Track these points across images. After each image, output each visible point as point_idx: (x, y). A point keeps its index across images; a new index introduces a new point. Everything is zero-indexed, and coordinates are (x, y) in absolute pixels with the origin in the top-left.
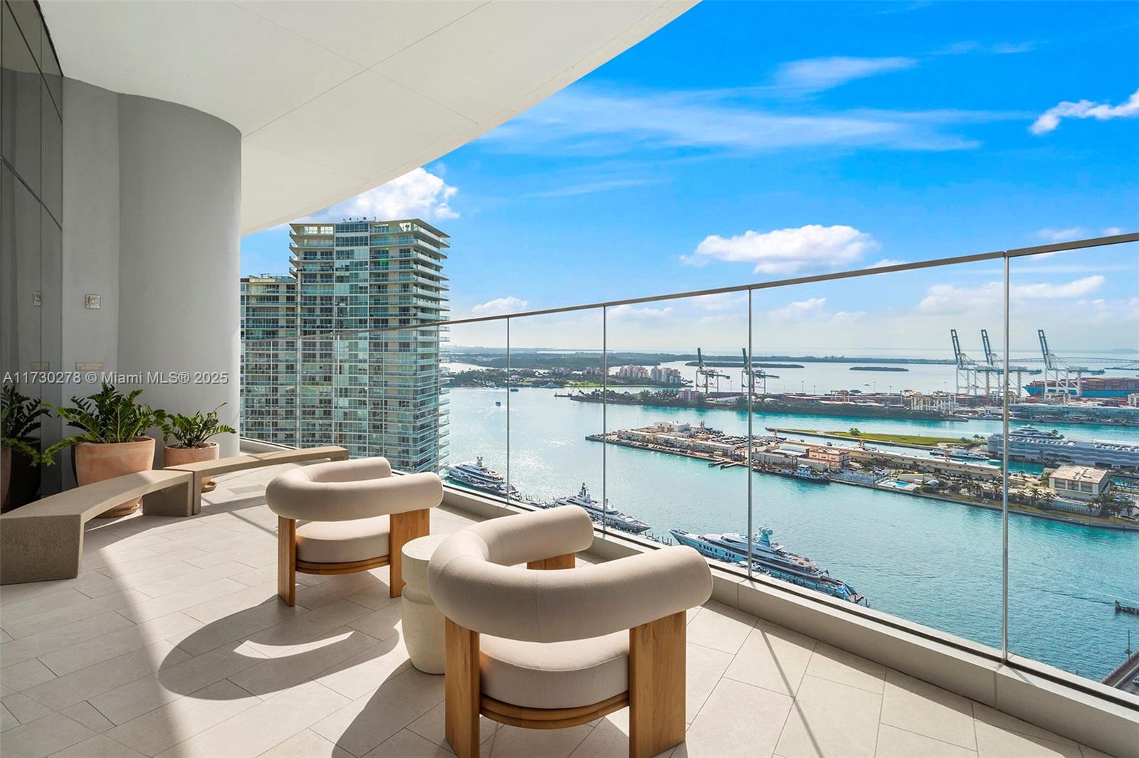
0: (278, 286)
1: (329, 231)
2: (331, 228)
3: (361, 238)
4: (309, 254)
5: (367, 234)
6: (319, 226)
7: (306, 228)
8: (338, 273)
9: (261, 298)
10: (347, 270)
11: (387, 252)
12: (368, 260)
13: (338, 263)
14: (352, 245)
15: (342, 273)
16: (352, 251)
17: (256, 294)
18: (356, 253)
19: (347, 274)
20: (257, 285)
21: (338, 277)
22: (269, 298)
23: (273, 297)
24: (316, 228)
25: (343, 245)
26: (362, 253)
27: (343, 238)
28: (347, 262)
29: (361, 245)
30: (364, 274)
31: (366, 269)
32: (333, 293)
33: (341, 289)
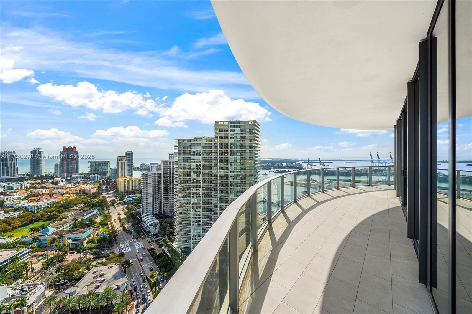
0: (211, 140)
1: (227, 123)
2: (228, 123)
3: (238, 126)
4: (221, 130)
5: (239, 125)
6: (224, 122)
7: (220, 122)
8: (230, 136)
9: (206, 144)
10: (233, 135)
11: (245, 130)
12: (240, 132)
13: (230, 133)
14: (235, 128)
15: (232, 136)
16: (235, 130)
17: (204, 142)
18: (236, 130)
19: (233, 136)
20: (205, 139)
21: (230, 137)
22: (209, 144)
23: (210, 143)
24: (223, 122)
25: (232, 128)
26: (238, 130)
27: (232, 126)
28: (233, 133)
29: (238, 128)
30: (239, 136)
31: (239, 135)
32: (229, 142)
33: (232, 141)
